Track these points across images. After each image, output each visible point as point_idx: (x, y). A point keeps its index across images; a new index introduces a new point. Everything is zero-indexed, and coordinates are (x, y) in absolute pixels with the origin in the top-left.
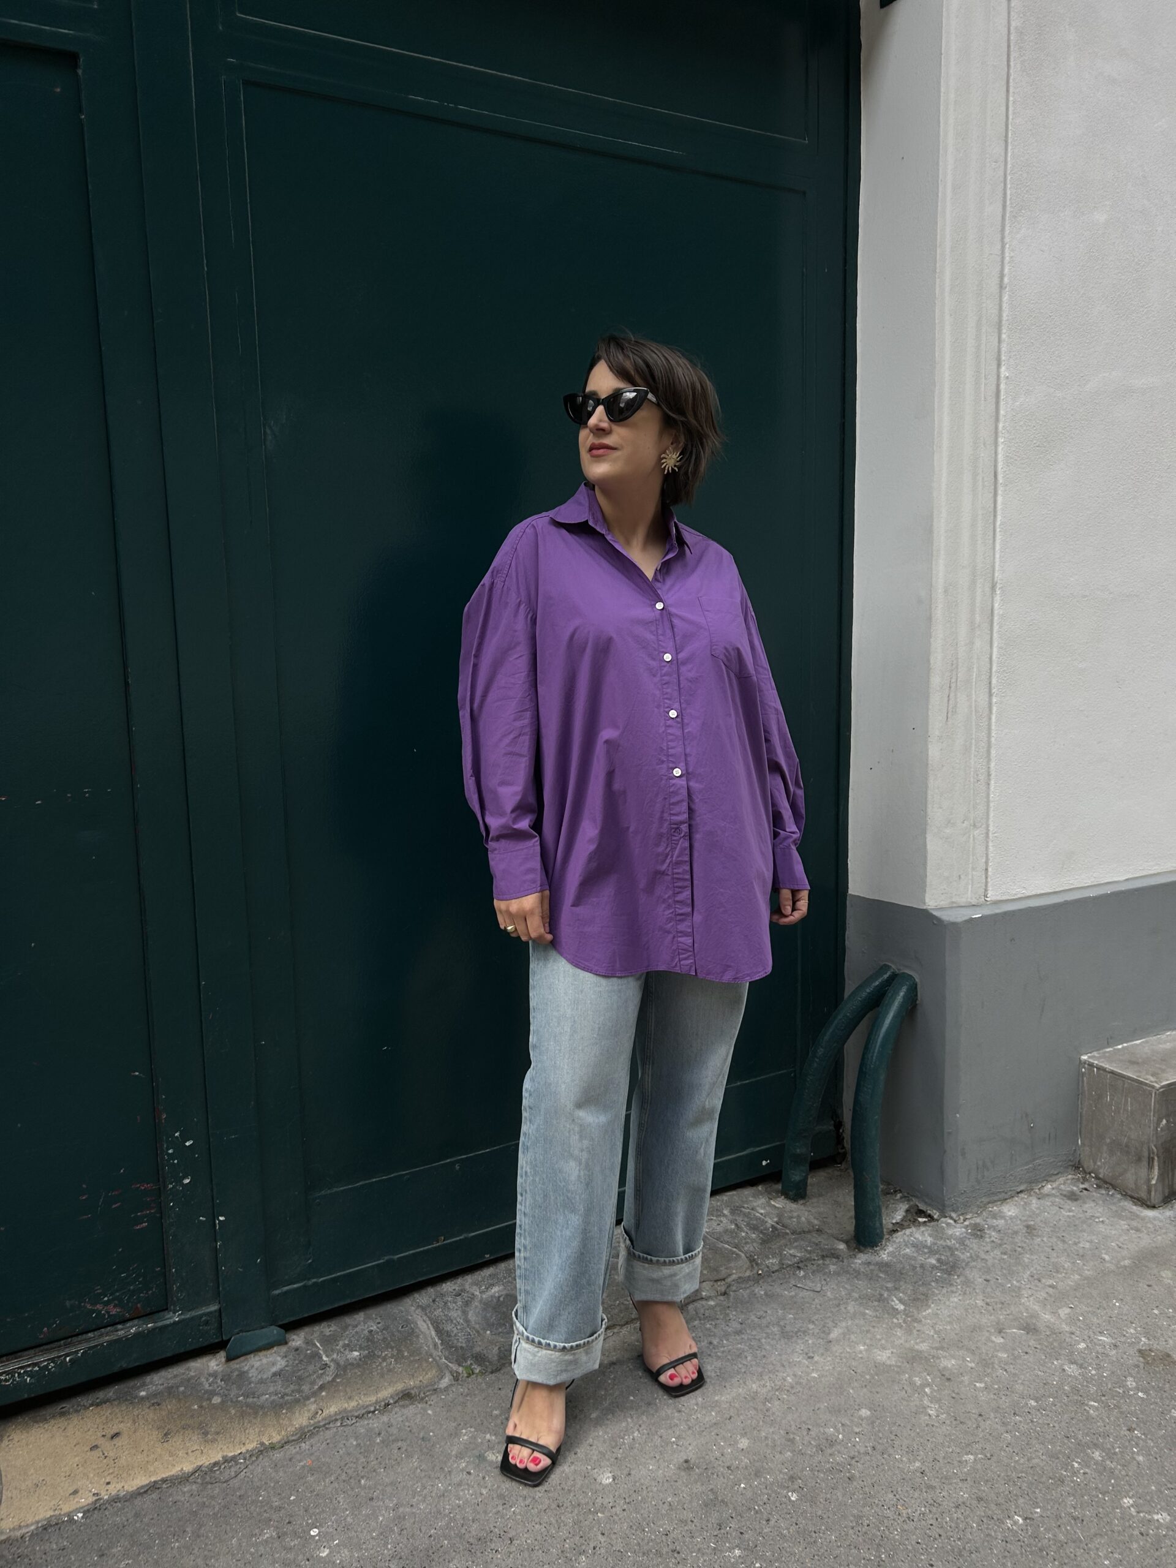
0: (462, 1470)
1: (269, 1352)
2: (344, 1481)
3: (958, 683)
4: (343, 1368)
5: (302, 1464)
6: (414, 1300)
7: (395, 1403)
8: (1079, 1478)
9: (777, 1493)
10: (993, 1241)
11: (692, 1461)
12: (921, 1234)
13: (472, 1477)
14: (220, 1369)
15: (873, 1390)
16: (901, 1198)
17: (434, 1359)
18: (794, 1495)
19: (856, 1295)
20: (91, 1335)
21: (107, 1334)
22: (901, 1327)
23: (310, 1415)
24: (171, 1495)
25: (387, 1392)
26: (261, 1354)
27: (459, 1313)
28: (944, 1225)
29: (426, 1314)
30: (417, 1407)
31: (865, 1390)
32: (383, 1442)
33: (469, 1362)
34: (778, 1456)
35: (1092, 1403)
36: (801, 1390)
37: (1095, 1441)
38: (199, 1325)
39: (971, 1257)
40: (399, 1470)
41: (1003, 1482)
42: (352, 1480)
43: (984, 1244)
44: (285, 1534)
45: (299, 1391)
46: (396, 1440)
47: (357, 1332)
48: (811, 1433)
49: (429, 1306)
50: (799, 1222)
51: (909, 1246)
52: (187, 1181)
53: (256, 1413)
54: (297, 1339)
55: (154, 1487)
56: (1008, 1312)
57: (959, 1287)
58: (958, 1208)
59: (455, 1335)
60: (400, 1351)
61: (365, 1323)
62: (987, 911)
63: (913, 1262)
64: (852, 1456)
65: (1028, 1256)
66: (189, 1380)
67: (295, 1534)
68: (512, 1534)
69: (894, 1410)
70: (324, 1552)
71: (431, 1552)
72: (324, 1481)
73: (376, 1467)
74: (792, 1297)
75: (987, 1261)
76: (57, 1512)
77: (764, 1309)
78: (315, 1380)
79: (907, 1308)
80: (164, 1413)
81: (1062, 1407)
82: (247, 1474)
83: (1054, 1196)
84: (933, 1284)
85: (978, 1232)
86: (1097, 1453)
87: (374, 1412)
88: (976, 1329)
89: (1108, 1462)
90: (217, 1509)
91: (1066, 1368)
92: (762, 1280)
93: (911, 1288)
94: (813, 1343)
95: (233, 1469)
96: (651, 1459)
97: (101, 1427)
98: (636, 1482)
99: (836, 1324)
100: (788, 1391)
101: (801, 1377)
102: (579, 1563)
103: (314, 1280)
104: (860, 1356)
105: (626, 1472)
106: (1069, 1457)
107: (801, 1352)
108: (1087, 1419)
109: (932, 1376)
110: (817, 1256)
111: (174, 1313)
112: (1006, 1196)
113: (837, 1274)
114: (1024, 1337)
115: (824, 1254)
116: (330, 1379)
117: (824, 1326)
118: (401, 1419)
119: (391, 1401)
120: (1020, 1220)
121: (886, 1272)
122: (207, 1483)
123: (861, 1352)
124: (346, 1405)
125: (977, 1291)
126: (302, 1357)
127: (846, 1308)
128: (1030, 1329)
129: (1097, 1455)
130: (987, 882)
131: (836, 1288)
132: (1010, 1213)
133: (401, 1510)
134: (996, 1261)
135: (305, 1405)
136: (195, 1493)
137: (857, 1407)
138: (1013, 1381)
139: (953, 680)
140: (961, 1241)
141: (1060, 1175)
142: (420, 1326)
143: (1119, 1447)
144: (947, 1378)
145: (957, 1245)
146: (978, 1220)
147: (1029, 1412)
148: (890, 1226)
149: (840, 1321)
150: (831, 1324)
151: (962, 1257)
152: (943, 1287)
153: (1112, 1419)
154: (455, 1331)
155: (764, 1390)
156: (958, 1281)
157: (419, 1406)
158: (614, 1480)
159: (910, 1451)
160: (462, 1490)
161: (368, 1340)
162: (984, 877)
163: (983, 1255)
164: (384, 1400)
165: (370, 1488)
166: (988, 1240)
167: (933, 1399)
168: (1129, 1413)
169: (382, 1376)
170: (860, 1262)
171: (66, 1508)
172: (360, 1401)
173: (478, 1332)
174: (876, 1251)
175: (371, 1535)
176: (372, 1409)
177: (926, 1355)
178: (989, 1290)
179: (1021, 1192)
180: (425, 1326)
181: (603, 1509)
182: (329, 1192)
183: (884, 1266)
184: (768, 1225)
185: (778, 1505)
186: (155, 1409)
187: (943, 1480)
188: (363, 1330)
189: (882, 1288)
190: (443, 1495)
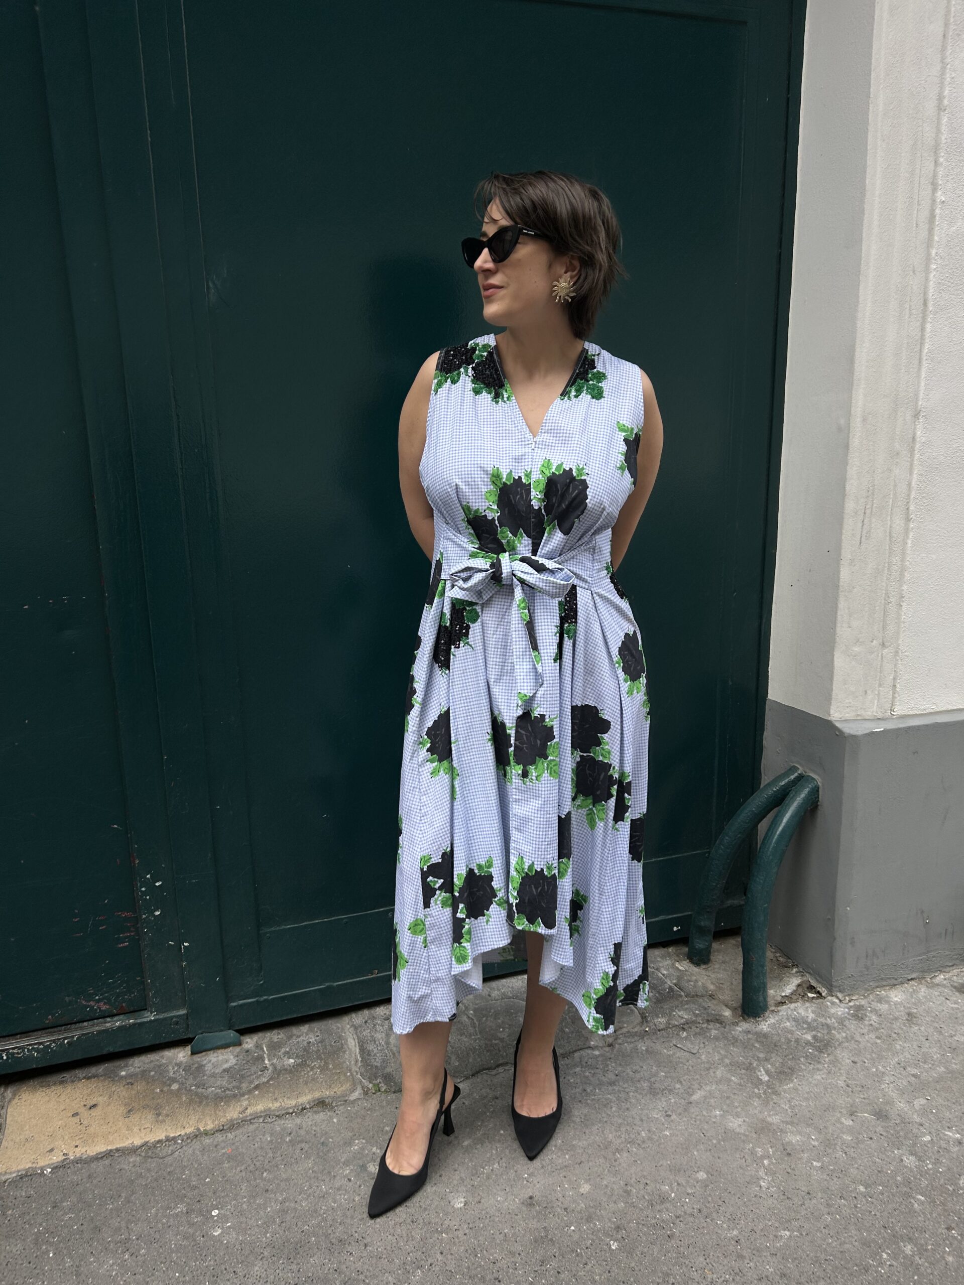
0: (345, 1177)
1: (226, 1050)
2: (251, 1172)
3: (874, 510)
4: (278, 1072)
5: (224, 1151)
6: (351, 1019)
7: (310, 1108)
8: (883, 1269)
9: (601, 1240)
10: (871, 1025)
11: (536, 1199)
12: (805, 1010)
13: (351, 1184)
14: (184, 1060)
15: (716, 1155)
16: (797, 972)
17: (352, 1074)
18: (616, 1244)
19: (727, 1061)
20: (85, 1024)
21: (97, 1025)
22: (759, 1097)
23: (241, 1110)
24: (119, 1163)
25: (305, 1099)
26: (219, 1051)
27: (384, 1035)
28: (828, 1003)
29: (356, 1033)
30: (326, 1114)
31: (709, 1153)
32: (290, 1141)
33: (378, 1081)
34: (612, 1205)
35: (920, 1197)
36: (651, 1145)
37: (911, 1235)
38: (171, 1024)
39: (846, 1038)
40: (296, 1169)
41: (810, 1262)
42: (257, 1172)
43: (863, 1027)
44: (193, 1210)
45: (239, 1088)
46: (301, 1142)
47: (298, 1042)
48: (647, 1187)
49: (361, 1026)
50: (695, 986)
51: (791, 1019)
52: (157, 913)
53: (201, 1102)
54: (249, 1042)
55: (109, 1154)
56: (866, 1096)
57: (826, 1065)
58: (844, 989)
59: (375, 1055)
60: (326, 1064)
61: (307, 1034)
62: (890, 726)
63: (790, 1036)
64: (678, 1215)
65: (901, 1043)
66: (159, 1066)
67: (200, 1213)
68: (368, 1240)
69: (729, 1176)
70: (217, 1231)
71: (299, 1245)
72: (236, 1169)
73: (279, 1163)
74: (669, 1056)
75: (859, 1042)
76: (34, 1165)
77: (641, 1064)
78: (253, 1080)
79: (771, 1080)
80: (133, 1092)
81: (889, 1197)
82: (181, 1154)
83: (944, 986)
84: (802, 1059)
85: (858, 1014)
86: (909, 1247)
87: (292, 1113)
88: (829, 1108)
89: (917, 1258)
90: (149, 1180)
91: (904, 1158)
92: (647, 1037)
93: (781, 1061)
94: (675, 1102)
95: (170, 1148)
96: (502, 1190)
97: (85, 1097)
98: (482, 1210)
99: (701, 1087)
100: (639, 1145)
101: (654, 1133)
102: (414, 1276)
103: (265, 997)
104: (714, 1120)
105: (477, 1200)
106: (880, 1248)
107: (661, 1109)
108: (910, 1212)
109: (774, 1149)
110: (702, 1020)
111: (151, 1013)
112: (896, 982)
113: (717, 1038)
114: (873, 1123)
115: (710, 1018)
116: (266, 1080)
117: (689, 1088)
118: (310, 1123)
119: (308, 1107)
120: (904, 1006)
121: (761, 1043)
122: (149, 1157)
123: (716, 1116)
124: (271, 1105)
125: (842, 1071)
126: (250, 1057)
127: (714, 1072)
128: (881, 1115)
129: (908, 1249)
130: (894, 698)
131: (711, 1052)
132: (896, 999)
133: (287, 1204)
134: (869, 1045)
135: (239, 1101)
136: (138, 1164)
137: (696, 1169)
138: (849, 1164)
139: (868, 507)
140: (841, 1021)
141: (954, 967)
142: (349, 1044)
143: (932, 1244)
144: (788, 1152)
145: (836, 1025)
146: (863, 1002)
147: (855, 1197)
148: (779, 999)
149: (706, 1084)
150: (696, 1086)
151: (838, 1036)
152: (810, 1064)
153: (934, 1215)
154: (375, 1051)
155: (619, 1141)
156: (827, 1059)
157: (329, 1114)
158: (465, 1205)
159: (733, 1219)
160: (340, 1195)
161: (305, 1050)
162: (891, 692)
163: (858, 1037)
164: (302, 1104)
165: (269, 1181)
166: (867, 1022)
167: (769, 1171)
168: (952, 1212)
169: (306, 1083)
170: (740, 1029)
171: (41, 1163)
172: (283, 1104)
173: (394, 1054)
174: (757, 1022)
175: (257, 1222)
176: (291, 1111)
177: (775, 1128)
178: (854, 1072)
179: (912, 979)
180: (354, 1044)
181: (448, 1230)
182: (278, 928)
183: (762, 1037)
184: (667, 986)
185: (598, 1251)
186: (128, 1088)
187: (754, 1252)
188: (304, 1040)
189: (753, 1058)
190: (324, 1196)
